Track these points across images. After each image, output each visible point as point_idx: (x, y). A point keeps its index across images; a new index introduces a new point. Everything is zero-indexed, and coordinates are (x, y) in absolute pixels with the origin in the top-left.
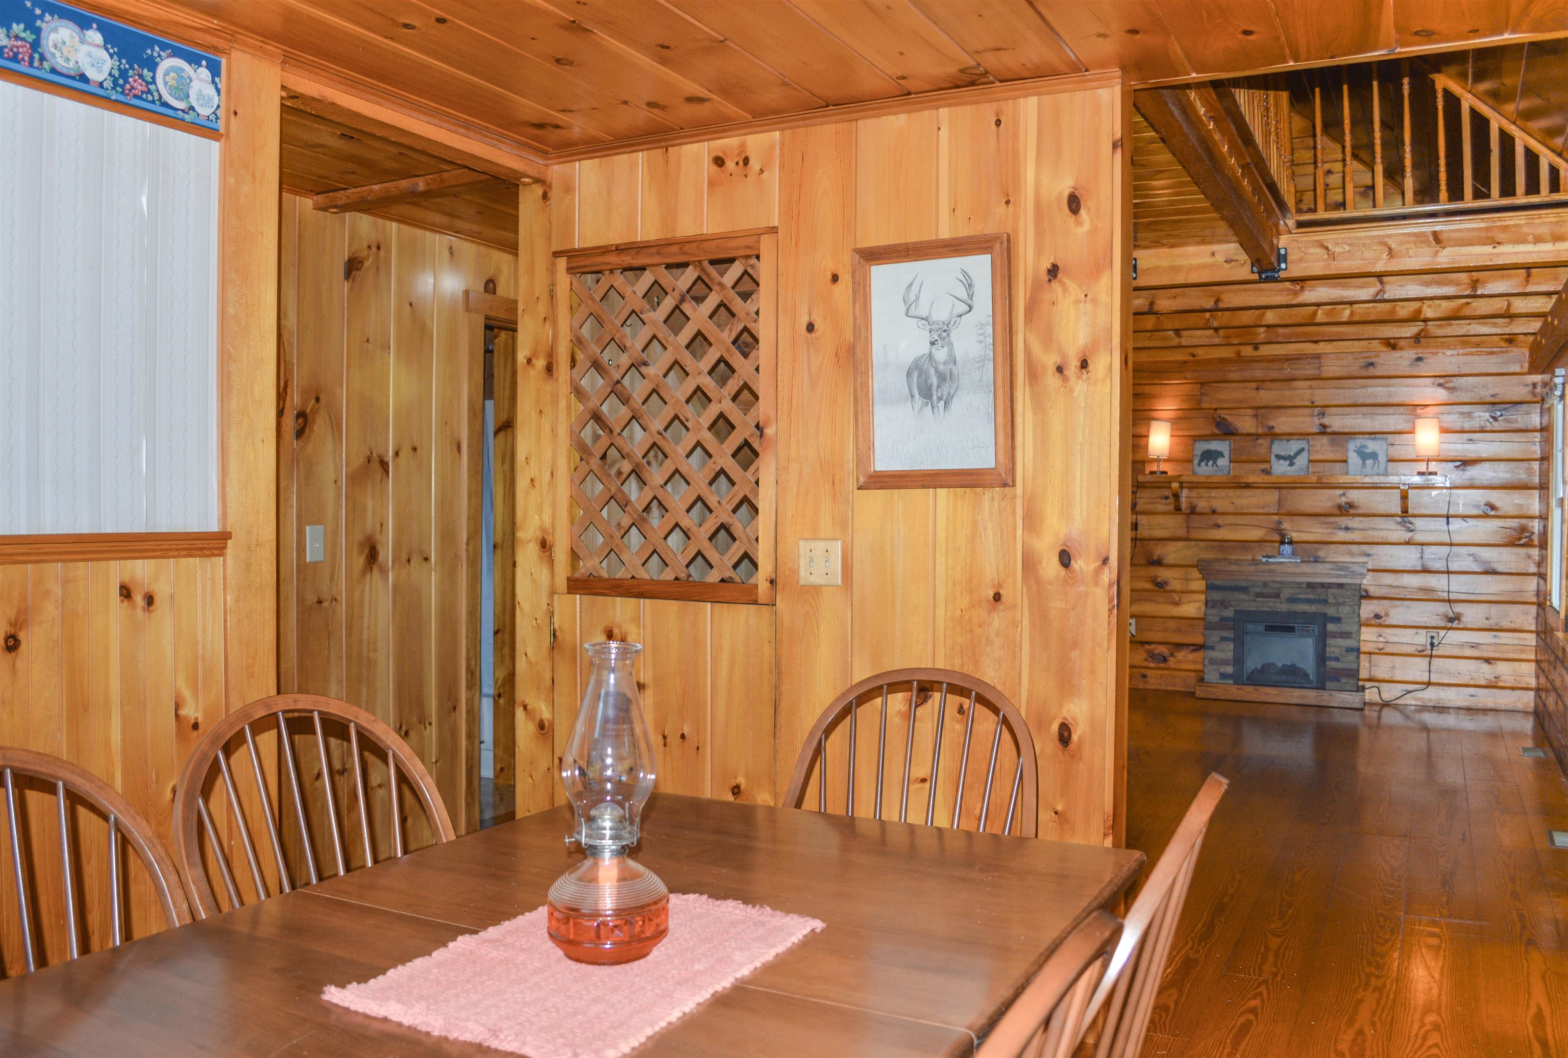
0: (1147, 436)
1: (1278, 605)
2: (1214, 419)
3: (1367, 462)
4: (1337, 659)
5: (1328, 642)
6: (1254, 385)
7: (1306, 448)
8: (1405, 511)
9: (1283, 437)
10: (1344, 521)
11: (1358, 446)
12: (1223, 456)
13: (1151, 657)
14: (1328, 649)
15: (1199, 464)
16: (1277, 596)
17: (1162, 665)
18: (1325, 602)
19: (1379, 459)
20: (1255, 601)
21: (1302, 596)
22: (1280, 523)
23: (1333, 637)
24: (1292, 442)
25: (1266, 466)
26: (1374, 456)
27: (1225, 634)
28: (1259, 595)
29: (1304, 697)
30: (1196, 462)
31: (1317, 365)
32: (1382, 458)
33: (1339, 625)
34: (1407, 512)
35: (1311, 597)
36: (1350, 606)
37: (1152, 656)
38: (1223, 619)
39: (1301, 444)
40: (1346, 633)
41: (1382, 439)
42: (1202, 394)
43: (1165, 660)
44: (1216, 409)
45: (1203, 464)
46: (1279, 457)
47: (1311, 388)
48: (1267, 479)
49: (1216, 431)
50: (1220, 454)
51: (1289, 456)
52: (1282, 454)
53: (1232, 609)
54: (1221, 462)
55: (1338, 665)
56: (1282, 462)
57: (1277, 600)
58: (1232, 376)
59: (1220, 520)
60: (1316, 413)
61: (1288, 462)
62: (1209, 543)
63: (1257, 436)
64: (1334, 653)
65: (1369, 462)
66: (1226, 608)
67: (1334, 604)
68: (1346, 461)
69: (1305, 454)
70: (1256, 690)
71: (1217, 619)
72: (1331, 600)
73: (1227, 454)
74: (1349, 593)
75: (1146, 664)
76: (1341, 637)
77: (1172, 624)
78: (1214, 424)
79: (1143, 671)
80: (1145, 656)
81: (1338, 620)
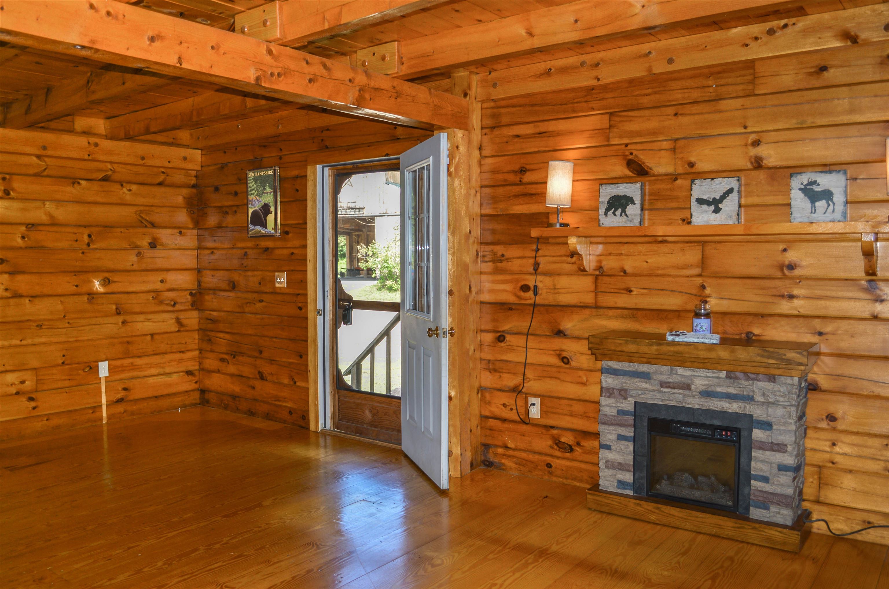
0: (546, 183)
1: (690, 400)
2: (624, 156)
3: (818, 204)
4: (765, 479)
5: (753, 454)
6: (671, 111)
7: (736, 189)
8: (871, 272)
9: (707, 176)
10: (783, 286)
11: (805, 182)
12: (633, 202)
13: (556, 444)
14: (753, 464)
15: (606, 214)
16: (688, 387)
17: (568, 455)
18: (750, 399)
19: (835, 200)
20: (659, 391)
21: (719, 389)
22: (703, 287)
23: (760, 448)
24: (717, 181)
25: (684, 214)
26: (827, 195)
27: (622, 431)
28: (664, 384)
29: (720, 527)
30: (602, 211)
31: (751, 77)
32: (839, 198)
33: (768, 433)
34: (874, 274)
35: (732, 390)
36: (785, 407)
37: (558, 443)
38: (621, 412)
39: (733, 183)
40: (778, 445)
41: (839, 171)
42: (610, 126)
43: (571, 449)
44: (626, 145)
45: (611, 213)
46: (701, 201)
47: (743, 108)
48: (685, 230)
49: (628, 173)
50: (629, 200)
51: (714, 199)
52: (705, 197)
53: (631, 400)
54: (633, 210)
55: (767, 487)
56: (705, 207)
57: (687, 392)
58: (645, 101)
59: (629, 282)
60: (750, 141)
61: (712, 208)
62: (619, 311)
63: (674, 177)
64: (762, 470)
65: (821, 204)
66: (625, 398)
67: (763, 403)
68: (789, 205)
69: (734, 196)
70: (658, 508)
71: (614, 412)
72: (759, 398)
73: (637, 200)
74: (783, 389)
75: (550, 451)
76: (772, 450)
77: (578, 408)
78: (625, 163)
79: (549, 459)
80: (550, 442)
81: (767, 425)
